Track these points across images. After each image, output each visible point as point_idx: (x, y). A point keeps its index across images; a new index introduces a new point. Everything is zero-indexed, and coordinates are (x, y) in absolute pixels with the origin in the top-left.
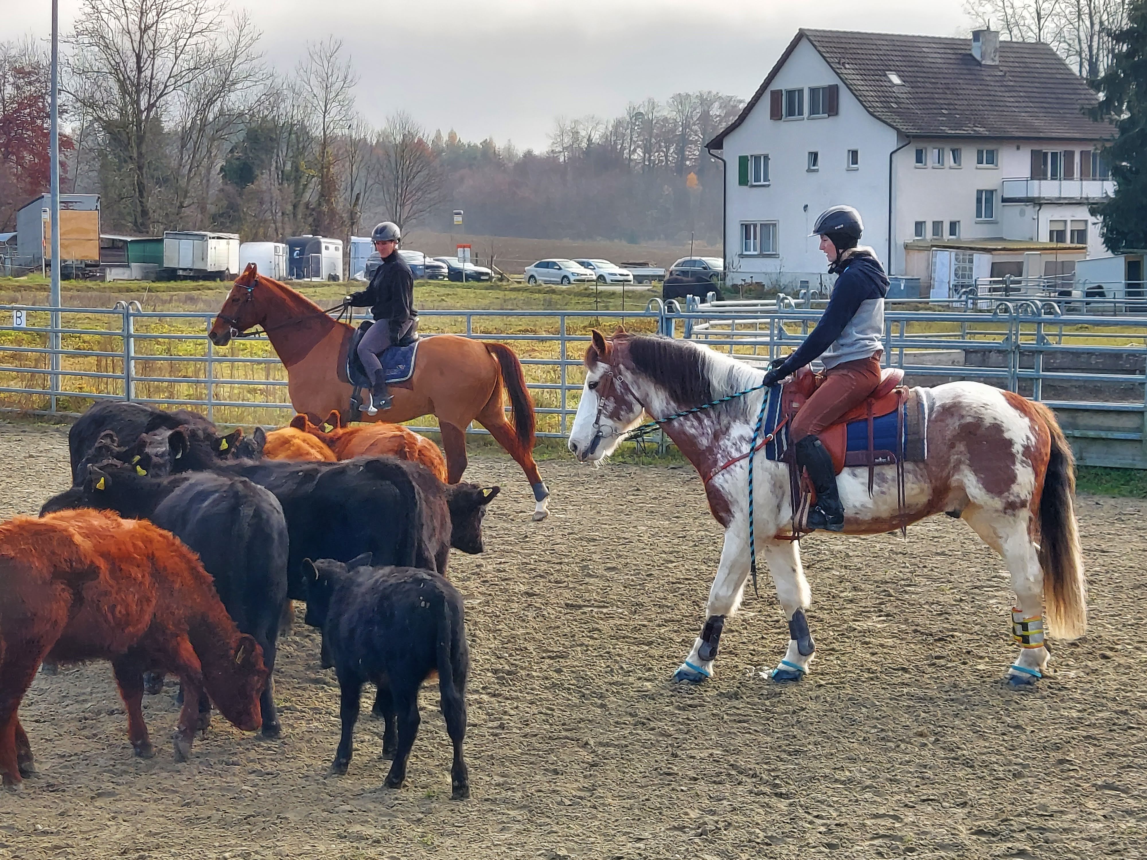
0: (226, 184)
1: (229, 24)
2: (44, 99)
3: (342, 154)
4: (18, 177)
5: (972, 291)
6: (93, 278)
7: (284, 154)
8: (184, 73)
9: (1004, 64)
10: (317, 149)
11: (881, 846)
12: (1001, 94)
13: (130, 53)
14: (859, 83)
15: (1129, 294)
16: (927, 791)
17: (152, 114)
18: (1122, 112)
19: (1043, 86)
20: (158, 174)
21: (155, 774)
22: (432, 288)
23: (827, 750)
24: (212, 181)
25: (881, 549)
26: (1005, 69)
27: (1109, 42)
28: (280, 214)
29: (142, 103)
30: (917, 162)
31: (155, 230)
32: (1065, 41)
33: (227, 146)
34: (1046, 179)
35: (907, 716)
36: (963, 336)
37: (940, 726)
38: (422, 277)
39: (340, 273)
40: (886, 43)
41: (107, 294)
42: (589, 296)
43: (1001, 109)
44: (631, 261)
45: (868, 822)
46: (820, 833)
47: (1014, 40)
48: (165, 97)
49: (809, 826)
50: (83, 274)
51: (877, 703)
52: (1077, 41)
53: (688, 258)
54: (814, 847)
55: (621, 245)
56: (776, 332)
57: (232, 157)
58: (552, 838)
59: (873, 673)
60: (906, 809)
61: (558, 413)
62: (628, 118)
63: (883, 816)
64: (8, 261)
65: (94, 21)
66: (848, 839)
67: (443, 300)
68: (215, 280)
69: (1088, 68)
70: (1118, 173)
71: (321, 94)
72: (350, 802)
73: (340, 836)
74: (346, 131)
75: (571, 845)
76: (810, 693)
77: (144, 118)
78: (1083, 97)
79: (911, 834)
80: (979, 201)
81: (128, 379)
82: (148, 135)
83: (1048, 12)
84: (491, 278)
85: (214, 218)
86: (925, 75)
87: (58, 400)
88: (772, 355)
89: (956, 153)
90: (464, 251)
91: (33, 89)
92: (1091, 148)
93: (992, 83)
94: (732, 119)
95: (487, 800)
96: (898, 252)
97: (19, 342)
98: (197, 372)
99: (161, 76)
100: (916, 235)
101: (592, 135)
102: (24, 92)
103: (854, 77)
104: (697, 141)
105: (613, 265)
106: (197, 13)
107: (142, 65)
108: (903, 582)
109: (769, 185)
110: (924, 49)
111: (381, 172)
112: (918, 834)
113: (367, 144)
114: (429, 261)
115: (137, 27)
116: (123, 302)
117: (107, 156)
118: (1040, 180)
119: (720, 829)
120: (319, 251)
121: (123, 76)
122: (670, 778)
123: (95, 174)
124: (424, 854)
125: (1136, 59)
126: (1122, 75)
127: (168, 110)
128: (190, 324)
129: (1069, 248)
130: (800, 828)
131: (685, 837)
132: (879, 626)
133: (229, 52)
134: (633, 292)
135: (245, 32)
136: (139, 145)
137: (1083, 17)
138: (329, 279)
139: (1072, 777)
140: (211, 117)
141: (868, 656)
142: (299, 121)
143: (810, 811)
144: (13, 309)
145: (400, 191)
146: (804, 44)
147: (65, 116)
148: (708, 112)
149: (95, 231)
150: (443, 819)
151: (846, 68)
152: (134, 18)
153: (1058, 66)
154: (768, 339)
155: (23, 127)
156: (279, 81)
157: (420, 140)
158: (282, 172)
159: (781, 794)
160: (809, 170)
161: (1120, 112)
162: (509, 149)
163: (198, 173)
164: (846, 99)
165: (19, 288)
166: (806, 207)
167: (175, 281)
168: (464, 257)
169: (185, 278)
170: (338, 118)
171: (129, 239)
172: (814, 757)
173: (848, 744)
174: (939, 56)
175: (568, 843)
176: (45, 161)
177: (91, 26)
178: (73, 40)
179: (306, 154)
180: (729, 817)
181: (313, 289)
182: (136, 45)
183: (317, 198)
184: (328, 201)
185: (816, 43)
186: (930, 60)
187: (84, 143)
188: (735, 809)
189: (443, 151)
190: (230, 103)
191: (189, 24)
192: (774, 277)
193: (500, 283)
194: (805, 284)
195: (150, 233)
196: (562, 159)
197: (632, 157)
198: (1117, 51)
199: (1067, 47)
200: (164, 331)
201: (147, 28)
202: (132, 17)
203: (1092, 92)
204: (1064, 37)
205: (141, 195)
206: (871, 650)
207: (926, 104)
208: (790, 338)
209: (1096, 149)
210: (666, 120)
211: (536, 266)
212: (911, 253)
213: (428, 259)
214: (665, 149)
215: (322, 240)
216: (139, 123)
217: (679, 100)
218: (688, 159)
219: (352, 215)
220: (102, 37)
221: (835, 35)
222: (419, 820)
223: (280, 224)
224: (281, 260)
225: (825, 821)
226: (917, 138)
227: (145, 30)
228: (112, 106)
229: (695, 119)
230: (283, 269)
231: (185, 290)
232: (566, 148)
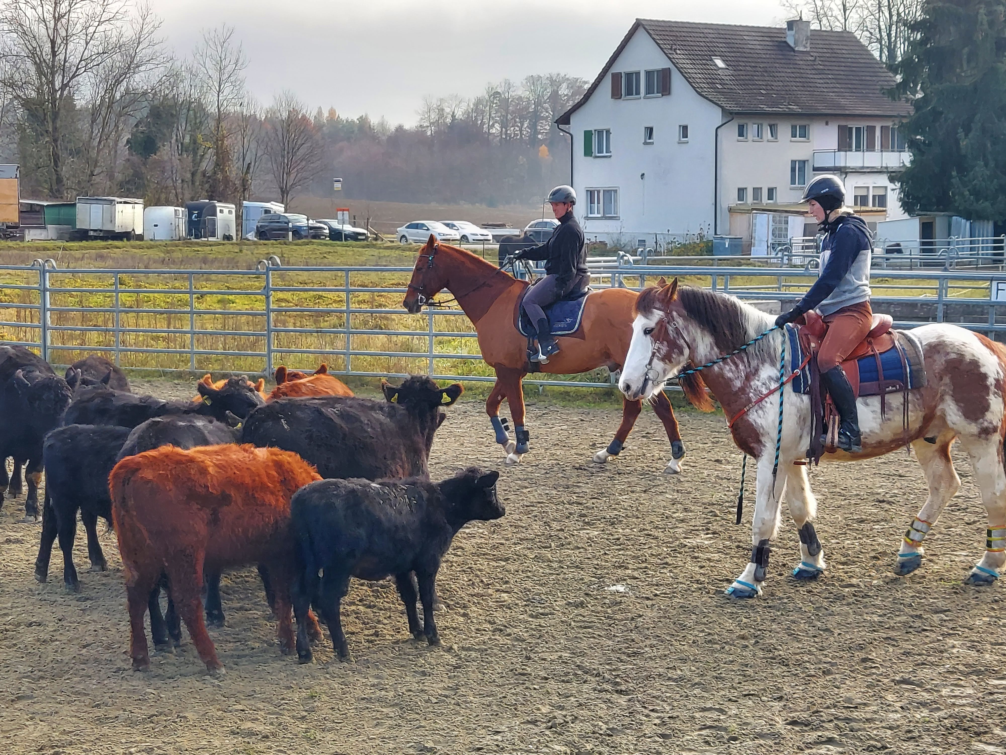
0: (132, 155)
1: (134, 13)
3: (235, 128)
5: (788, 249)
6: (13, 238)
7: (183, 128)
8: (93, 58)
9: (814, 50)
10: (213, 124)
11: (708, 736)
12: (811, 76)
13: (45, 39)
14: (688, 66)
15: (924, 251)
16: (749, 687)
17: (66, 93)
18: (916, 92)
19: (848, 69)
20: (71, 146)
22: (315, 246)
23: (661, 652)
24: (119, 152)
25: (708, 475)
26: (815, 54)
27: (906, 32)
28: (180, 181)
29: (57, 83)
30: (739, 136)
31: (69, 196)
32: (867, 30)
33: (133, 121)
34: (851, 151)
35: (730, 621)
36: (779, 288)
37: (759, 630)
38: (306, 237)
39: (233, 233)
40: (712, 31)
41: (26, 253)
43: (812, 89)
44: (490, 223)
45: (697, 715)
46: (655, 725)
47: (823, 29)
48: (76, 78)
49: (645, 718)
50: (5, 235)
51: (705, 610)
52: (877, 30)
53: (541, 220)
54: (649, 738)
55: (482, 209)
56: (616, 284)
57: (137, 131)
58: (419, 732)
59: (701, 584)
60: (731, 703)
61: (426, 357)
62: (487, 97)
63: (710, 709)
65: (13, 11)
66: (679, 730)
67: (325, 257)
68: (122, 240)
69: (887, 54)
70: (913, 146)
71: (215, 75)
72: (242, 702)
73: (233, 733)
74: (238, 109)
75: (437, 737)
77: (58, 96)
78: (882, 79)
79: (734, 725)
80: (793, 170)
81: (45, 328)
82: (62, 111)
83: (853, 4)
84: (367, 238)
85: (121, 185)
86: (746, 60)
89: (773, 128)
90: (343, 214)
92: (890, 124)
93: (805, 67)
94: (578, 98)
95: (363, 699)
96: (723, 215)
98: (105, 322)
99: (74, 60)
100: (739, 200)
101: (456, 112)
103: (684, 61)
104: (547, 117)
105: (475, 226)
107: (56, 49)
108: (727, 504)
109: (610, 156)
110: (745, 37)
111: (270, 144)
112: (740, 725)
113: (257, 120)
115: (51, 16)
116: (40, 260)
117: (25, 130)
118: (846, 151)
119: (568, 722)
120: (215, 214)
121: (39, 59)
122: (525, 678)
123: (16, 146)
124: (307, 747)
125: (929, 46)
126: (917, 60)
127: (80, 89)
128: (100, 279)
129: (871, 211)
130: (638, 721)
131: (537, 730)
132: (706, 542)
133: (134, 38)
134: (492, 250)
135: (147, 20)
136: (54, 121)
137: (883, 9)
138: (224, 239)
139: (874, 674)
140: (118, 96)
141: (697, 569)
142: (195, 100)
143: (646, 705)
145: (286, 161)
146: (641, 33)
148: (558, 92)
149: (14, 197)
150: (324, 716)
151: (677, 54)
152: (49, 8)
153: (861, 52)
156: (178, 64)
157: (304, 116)
158: (182, 144)
159: (621, 691)
160: (645, 143)
161: (915, 92)
162: (382, 124)
163: (106, 145)
164: (677, 80)
166: (643, 175)
167: (87, 241)
168: (343, 219)
169: (95, 238)
170: (230, 96)
171: (45, 204)
172: (650, 658)
173: (680, 646)
174: (758, 43)
175: (435, 736)
177: (10, 14)
179: (203, 128)
180: (576, 711)
181: (209, 248)
182: (51, 32)
183: (213, 167)
184: (223, 170)
185: (650, 32)
186: (750, 46)
187: (4, 119)
188: (581, 705)
189: (324, 125)
190: (135, 83)
191: (98, 13)
192: (615, 237)
193: (374, 242)
194: (642, 242)
195: (65, 198)
196: (429, 133)
197: (491, 131)
198: (912, 39)
199: (869, 35)
200: (77, 285)
201: (61, 17)
202: (46, 7)
203: (891, 74)
204: (867, 27)
205: (56, 165)
206: (699, 564)
207: (747, 85)
209: (894, 124)
210: (520, 98)
211: (406, 227)
212: (735, 215)
213: (311, 222)
214: (519, 125)
215: (217, 204)
216: (54, 101)
217: (532, 82)
218: (540, 133)
219: (244, 182)
220: (21, 25)
221: (668, 24)
222: (303, 717)
223: (180, 190)
224: (181, 222)
225: (659, 715)
226: (739, 114)
227: (59, 19)
228: (30, 86)
229: (546, 98)
230: (183, 230)
231: (95, 249)
232: (433, 123)
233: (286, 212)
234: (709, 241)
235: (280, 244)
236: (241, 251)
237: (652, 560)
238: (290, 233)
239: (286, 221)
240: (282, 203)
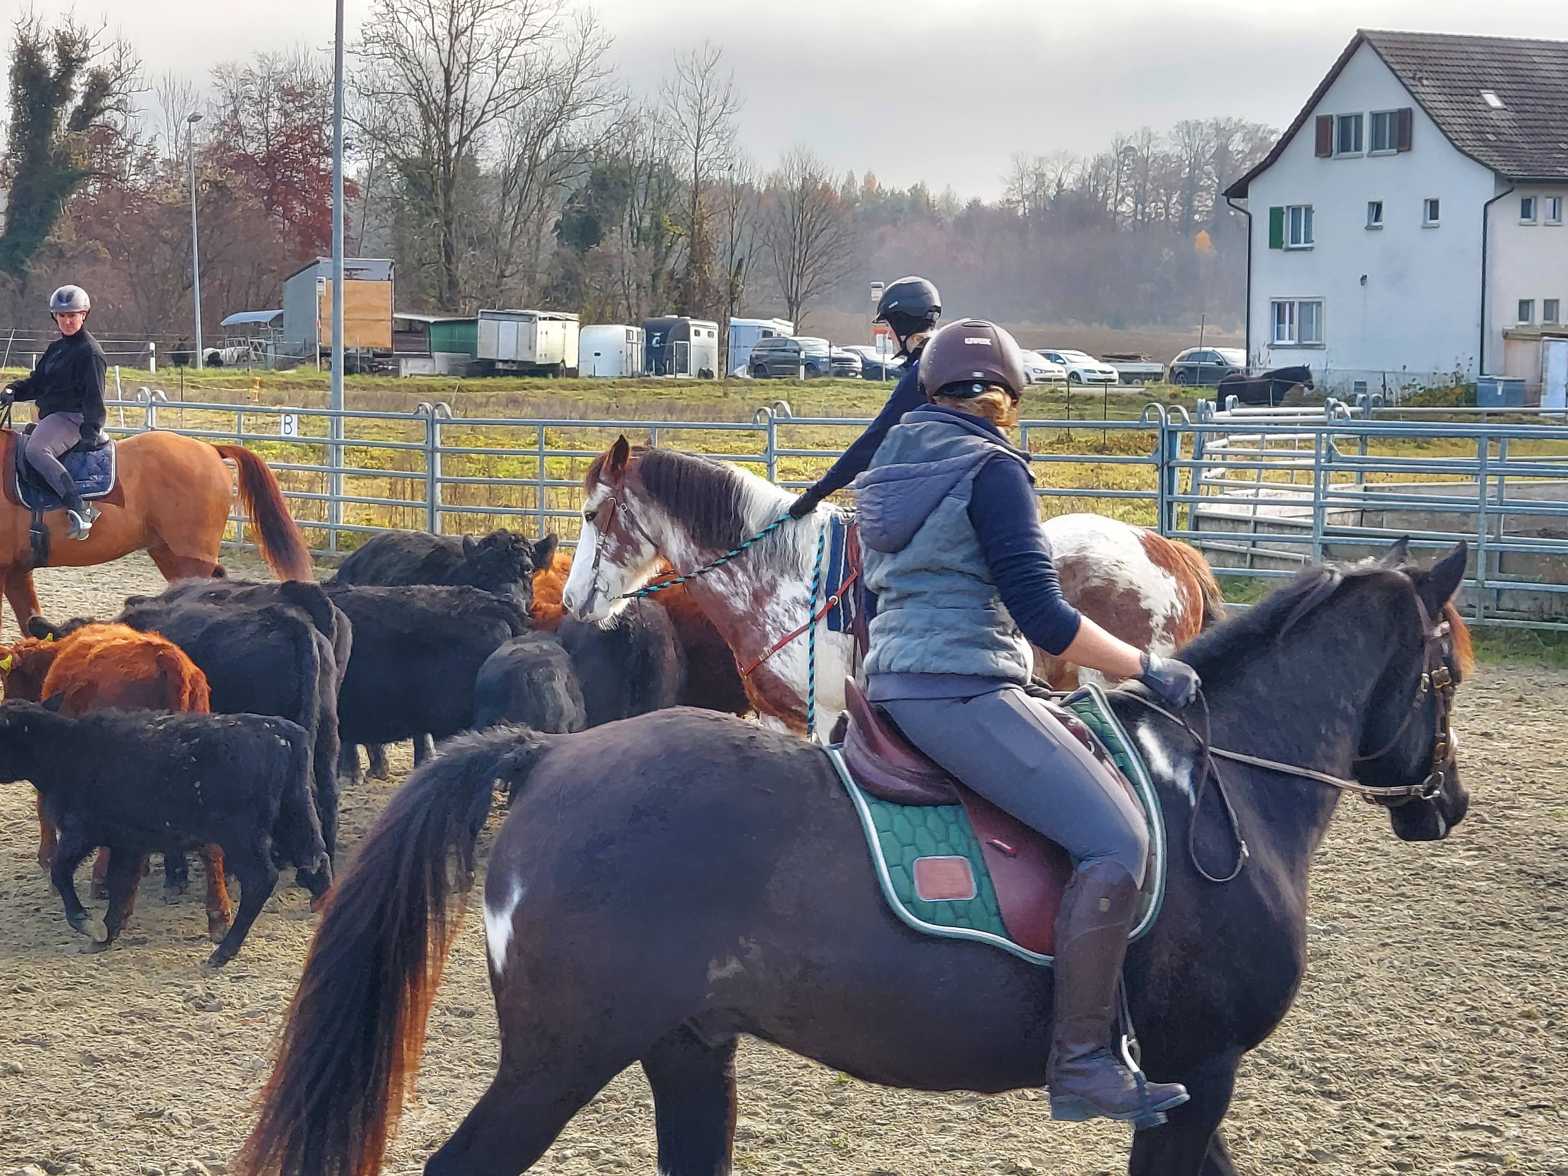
0: (563, 246)
1: (570, 25)
2: (321, 129)
3: (719, 205)
4: (284, 234)
6: (384, 372)
7: (641, 205)
8: (507, 95)
10: (686, 198)
11: (1472, 1169)
13: (436, 67)
14: (1441, 105)
16: (1538, 1094)
17: (465, 150)
20: (473, 231)
21: (470, 1041)
22: (839, 388)
23: (1395, 1034)
24: (543, 241)
25: (1471, 757)
28: (634, 287)
29: (451, 135)
30: (1523, 217)
31: (466, 308)
33: (565, 194)
35: (1508, 989)
37: (1555, 1005)
38: (826, 373)
39: (715, 368)
40: (1481, 49)
41: (402, 394)
42: (1056, 400)
44: (1116, 354)
45: (1454, 1135)
46: (1386, 1148)
48: (481, 127)
49: (1369, 1138)
50: (371, 367)
51: (1466, 971)
53: (1197, 349)
54: (1376, 1168)
55: (1102, 331)
56: (1324, 452)
57: (571, 208)
58: (1008, 1144)
59: (1459, 928)
60: (1506, 1118)
62: (1114, 155)
63: (1475, 1127)
64: (271, 349)
65: (389, 24)
66: (1424, 1158)
67: (855, 405)
68: (545, 376)
71: (692, 123)
74: (725, 174)
75: (1036, 1154)
76: (1370, 954)
77: (453, 155)
79: (1515, 1153)
81: (432, 508)
82: (459, 178)
85: (545, 292)
86: (1536, 95)
87: (338, 536)
88: (1317, 484)
90: (884, 338)
91: (306, 117)
94: (1261, 157)
96: (1494, 342)
97: (286, 459)
98: (523, 500)
99: (478, 100)
100: (1521, 319)
101: (1064, 178)
102: (294, 121)
103: (1434, 97)
104: (1210, 186)
105: (1091, 358)
106: (527, 12)
107: (452, 83)
108: (1501, 804)
109: (1312, 248)
110: (1535, 59)
111: (772, 229)
112: (1525, 1154)
113: (752, 191)
114: (837, 352)
115: (445, 32)
116: (427, 405)
117: (403, 208)
119: (1244, 1139)
120: (688, 339)
121: (427, 98)
123: (388, 231)
124: (835, 1160)
127: (486, 145)
128: (513, 435)
130: (1358, 1141)
132: (1468, 863)
133: (569, 65)
134: (1118, 395)
135: (590, 37)
136: (446, 194)
138: (699, 376)
140: (543, 154)
141: (1453, 905)
142: (661, 160)
143: (1371, 1117)
144: (279, 412)
145: (797, 256)
146: (1365, 52)
147: (349, 152)
148: (1227, 146)
149: (386, 309)
150: (860, 1113)
151: (1423, 86)
152: (442, 19)
154: (1312, 462)
155: (293, 168)
156: (635, 105)
157: (826, 187)
158: (639, 229)
159: (1331, 1092)
160: (1369, 228)
162: (947, 199)
163: (525, 230)
164: (1423, 128)
165: (284, 386)
166: (1364, 278)
167: (493, 377)
168: (884, 346)
169: (506, 373)
170: (714, 155)
171: (432, 320)
172: (1377, 1043)
173: (1425, 1026)
174: (1557, 68)
175: (1033, 1151)
176: (320, 214)
177: (384, 30)
178: (360, 49)
179: (671, 204)
180: (1257, 1122)
181: (678, 390)
182: (444, 56)
183: (685, 264)
184: (700, 269)
185: (1380, 50)
186: (1543, 74)
187: (373, 190)
188: (1265, 1112)
189: (857, 200)
190: (570, 135)
191: (516, 27)
194: (1361, 386)
195: (461, 311)
196: (1020, 212)
197: (1119, 208)
200: (479, 444)
201: (459, 34)
202: (438, 19)
205: (448, 260)
206: (1457, 897)
207: (1538, 135)
208: (1342, 460)
210: (1166, 158)
212: (1514, 343)
213: (834, 349)
214: (1164, 199)
215: (691, 322)
216: (447, 162)
217: (1185, 131)
218: (1197, 212)
219: (733, 287)
220: (399, 45)
221: (1409, 39)
222: (828, 1114)
223: (634, 301)
224: (635, 349)
225: (1391, 1132)
226: (1523, 182)
227: (457, 37)
228: (412, 140)
229: (1208, 156)
230: (638, 362)
231: (506, 390)
232: (1027, 197)
233: (795, 334)
234: (1469, 385)
235: (786, 384)
236: (726, 395)
237: (1379, 889)
238: (802, 368)
239: (796, 348)
240: (790, 320)
